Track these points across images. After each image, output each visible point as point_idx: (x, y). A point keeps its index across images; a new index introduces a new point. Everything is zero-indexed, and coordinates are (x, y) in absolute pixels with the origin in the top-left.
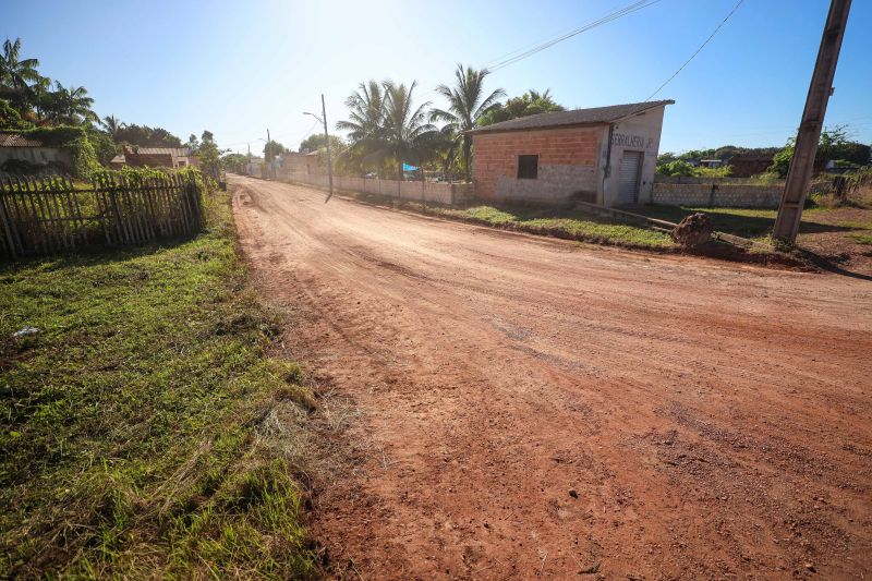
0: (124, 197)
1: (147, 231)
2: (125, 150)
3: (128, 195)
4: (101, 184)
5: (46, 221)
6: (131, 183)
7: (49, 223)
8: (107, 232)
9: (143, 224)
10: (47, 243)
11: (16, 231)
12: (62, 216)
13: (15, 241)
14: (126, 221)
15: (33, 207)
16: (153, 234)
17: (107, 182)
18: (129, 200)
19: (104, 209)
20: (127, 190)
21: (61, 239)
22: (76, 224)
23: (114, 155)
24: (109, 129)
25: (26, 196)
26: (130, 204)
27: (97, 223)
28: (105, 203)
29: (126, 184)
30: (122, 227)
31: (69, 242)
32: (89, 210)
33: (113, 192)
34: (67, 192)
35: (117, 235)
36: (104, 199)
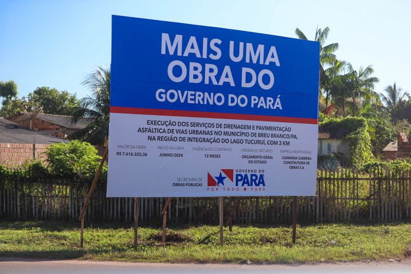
0: (386, 185)
1: (397, 212)
2: (399, 137)
3: (389, 183)
4: (375, 175)
5: (338, 199)
6: (393, 173)
7: (340, 200)
8: (371, 210)
9: (395, 206)
10: (336, 214)
11: (322, 205)
12: (348, 197)
13: (320, 212)
14: (384, 204)
15: (334, 189)
16: (401, 215)
17: (378, 173)
18: (390, 186)
19: (372, 193)
20: (389, 179)
21: (343, 213)
22: (354, 203)
23: (388, 142)
24: (389, 103)
25: (332, 181)
26: (389, 190)
27: (366, 203)
28: (374, 188)
29: (389, 175)
30: (381, 207)
31: (347, 214)
32: (364, 192)
33: (380, 180)
34: (354, 179)
35: (377, 214)
36: (374, 186)
